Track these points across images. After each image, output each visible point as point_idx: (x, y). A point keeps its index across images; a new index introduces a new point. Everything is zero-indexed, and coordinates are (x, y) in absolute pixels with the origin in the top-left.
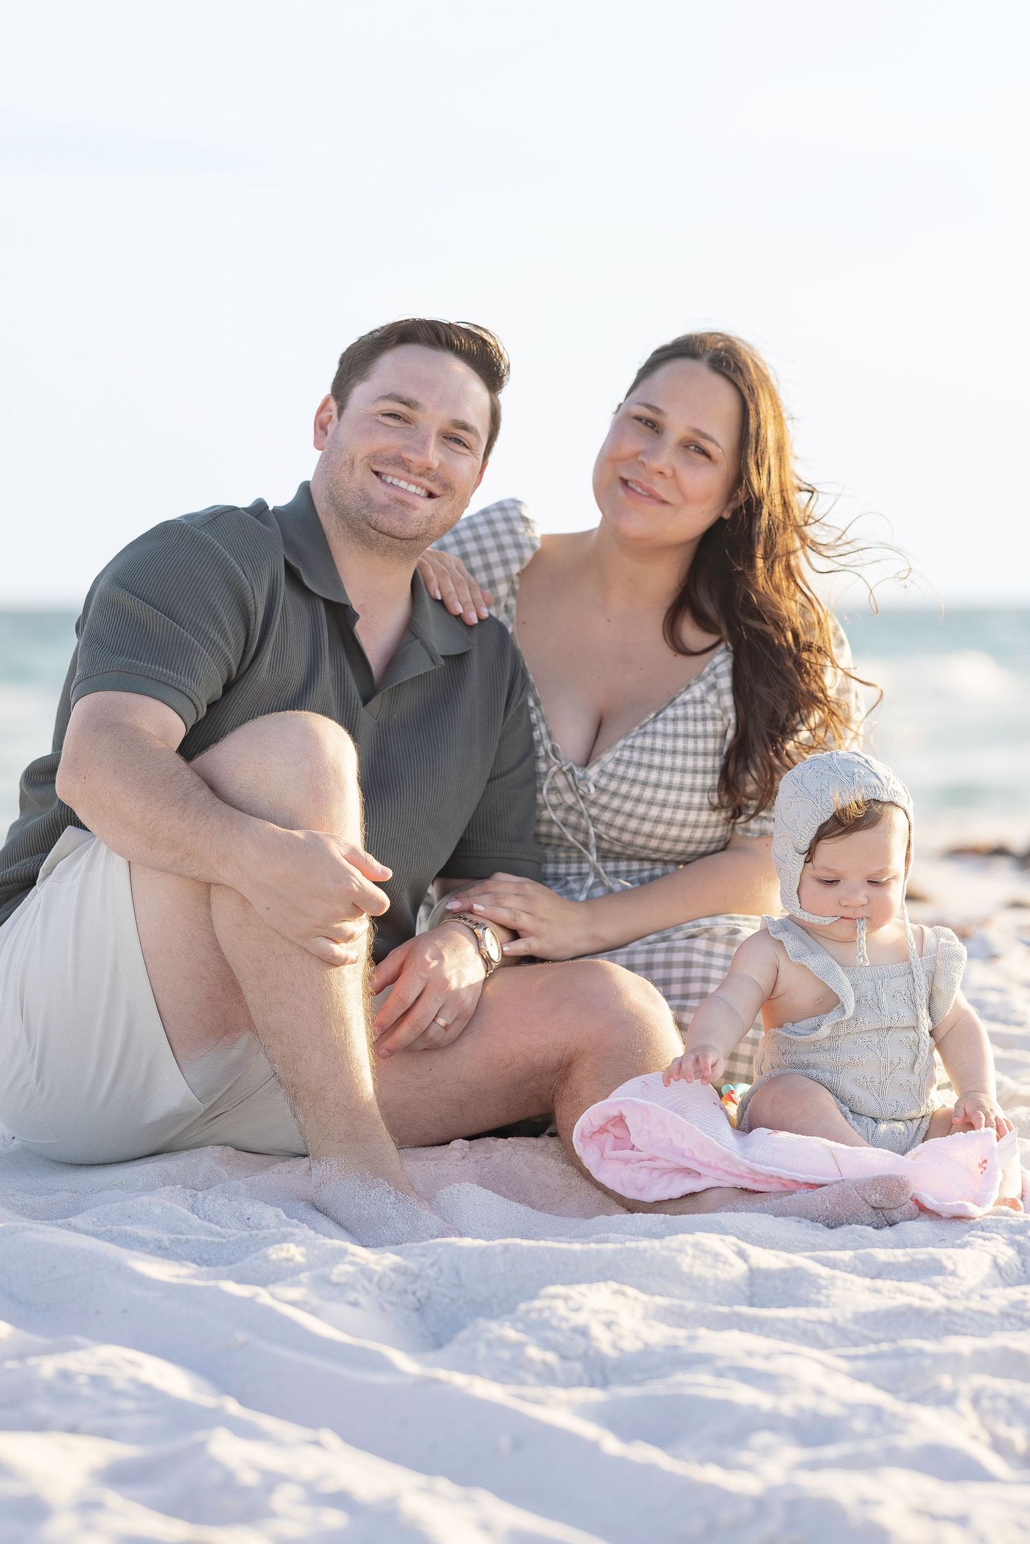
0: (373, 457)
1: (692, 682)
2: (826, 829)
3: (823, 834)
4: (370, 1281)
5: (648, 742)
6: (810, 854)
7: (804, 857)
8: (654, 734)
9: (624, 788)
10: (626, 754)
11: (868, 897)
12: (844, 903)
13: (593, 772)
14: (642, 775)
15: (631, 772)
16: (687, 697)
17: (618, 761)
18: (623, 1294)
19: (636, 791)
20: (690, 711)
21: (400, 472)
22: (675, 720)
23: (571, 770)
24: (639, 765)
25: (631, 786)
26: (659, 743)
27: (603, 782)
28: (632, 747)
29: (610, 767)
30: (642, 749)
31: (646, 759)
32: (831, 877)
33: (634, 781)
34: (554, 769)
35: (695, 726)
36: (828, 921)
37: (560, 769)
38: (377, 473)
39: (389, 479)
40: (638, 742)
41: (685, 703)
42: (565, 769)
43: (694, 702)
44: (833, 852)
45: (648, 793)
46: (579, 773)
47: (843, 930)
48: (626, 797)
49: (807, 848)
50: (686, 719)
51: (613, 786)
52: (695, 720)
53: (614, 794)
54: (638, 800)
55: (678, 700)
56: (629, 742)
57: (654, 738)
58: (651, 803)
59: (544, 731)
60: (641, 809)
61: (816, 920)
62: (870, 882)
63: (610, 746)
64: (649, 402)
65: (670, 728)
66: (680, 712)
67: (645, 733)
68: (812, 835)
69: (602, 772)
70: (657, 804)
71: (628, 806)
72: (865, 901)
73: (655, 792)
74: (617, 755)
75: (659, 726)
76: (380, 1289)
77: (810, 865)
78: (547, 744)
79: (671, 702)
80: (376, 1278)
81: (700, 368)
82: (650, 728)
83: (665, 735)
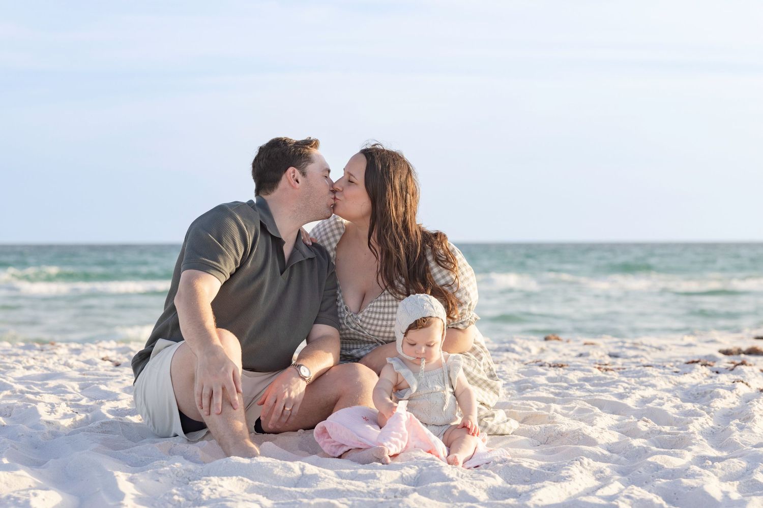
2: (412, 326)
3: (411, 327)
4: (174, 473)
6: (406, 334)
7: (404, 335)
9: (371, 321)
10: (371, 309)
11: (426, 351)
12: (417, 352)
13: (360, 316)
14: (377, 316)
15: (373, 315)
17: (368, 312)
18: (242, 480)
19: (375, 322)
23: (352, 315)
24: (376, 313)
27: (364, 319)
28: (373, 306)
29: (366, 314)
30: (377, 307)
31: (378, 310)
32: (413, 343)
33: (374, 319)
34: (347, 316)
36: (412, 359)
40: (375, 304)
42: (350, 315)
44: (413, 334)
45: (380, 323)
46: (355, 317)
47: (417, 362)
48: (372, 324)
49: (404, 332)
51: (367, 321)
53: (368, 324)
54: (377, 325)
56: (372, 304)
58: (381, 326)
59: (342, 302)
60: (378, 328)
61: (408, 357)
62: (427, 345)
63: (366, 307)
65: (386, 298)
68: (407, 327)
69: (363, 316)
70: (384, 326)
71: (373, 328)
72: (424, 352)
73: (382, 322)
74: (368, 309)
76: (177, 477)
77: (405, 337)
78: (344, 307)
80: (176, 472)
82: (379, 298)
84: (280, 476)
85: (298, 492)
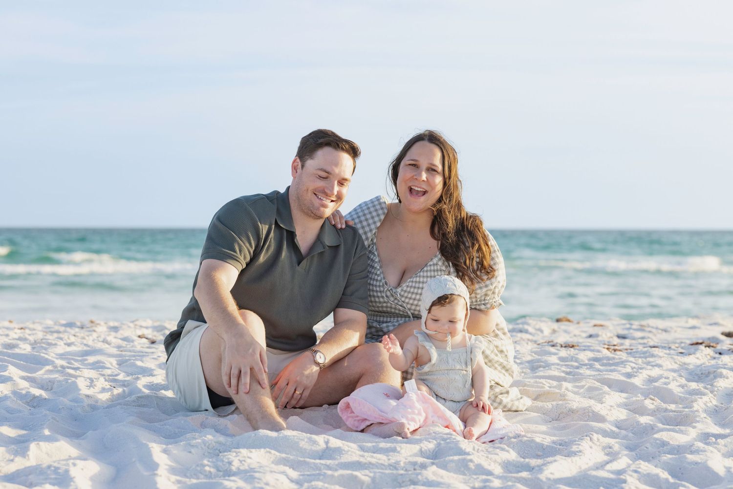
0: (315, 190)
1: (433, 258)
3: (433, 304)
4: (205, 446)
5: (418, 279)
6: (429, 311)
7: (427, 311)
8: (420, 276)
9: (410, 295)
10: (410, 284)
11: (448, 327)
13: (399, 290)
14: (416, 291)
15: (412, 290)
16: (431, 263)
17: (408, 286)
19: (414, 296)
20: (432, 268)
21: (323, 195)
22: (427, 271)
23: (391, 289)
24: (415, 287)
25: (412, 295)
26: (421, 279)
27: (402, 293)
28: (413, 282)
29: (405, 288)
30: (416, 282)
31: (417, 285)
32: (436, 319)
34: (386, 289)
35: (434, 273)
36: (434, 333)
37: (388, 289)
38: (315, 194)
39: (320, 197)
40: (414, 280)
41: (430, 265)
42: (389, 289)
43: (434, 265)
46: (394, 290)
48: (410, 298)
49: (428, 309)
50: (431, 271)
51: (406, 294)
52: (434, 271)
53: (406, 297)
54: (415, 299)
55: (428, 264)
56: (412, 280)
57: (420, 278)
59: (382, 277)
60: (415, 302)
61: (430, 332)
62: (450, 321)
63: (405, 281)
64: (412, 159)
65: (425, 274)
66: (429, 268)
67: (417, 276)
69: (402, 290)
71: (411, 301)
72: (447, 328)
74: (407, 284)
75: (422, 274)
76: (208, 448)
77: (429, 314)
78: (383, 281)
79: (426, 265)
80: (207, 444)
81: (426, 143)
82: (418, 275)
83: (423, 277)
84: (305, 449)
85: (322, 464)
